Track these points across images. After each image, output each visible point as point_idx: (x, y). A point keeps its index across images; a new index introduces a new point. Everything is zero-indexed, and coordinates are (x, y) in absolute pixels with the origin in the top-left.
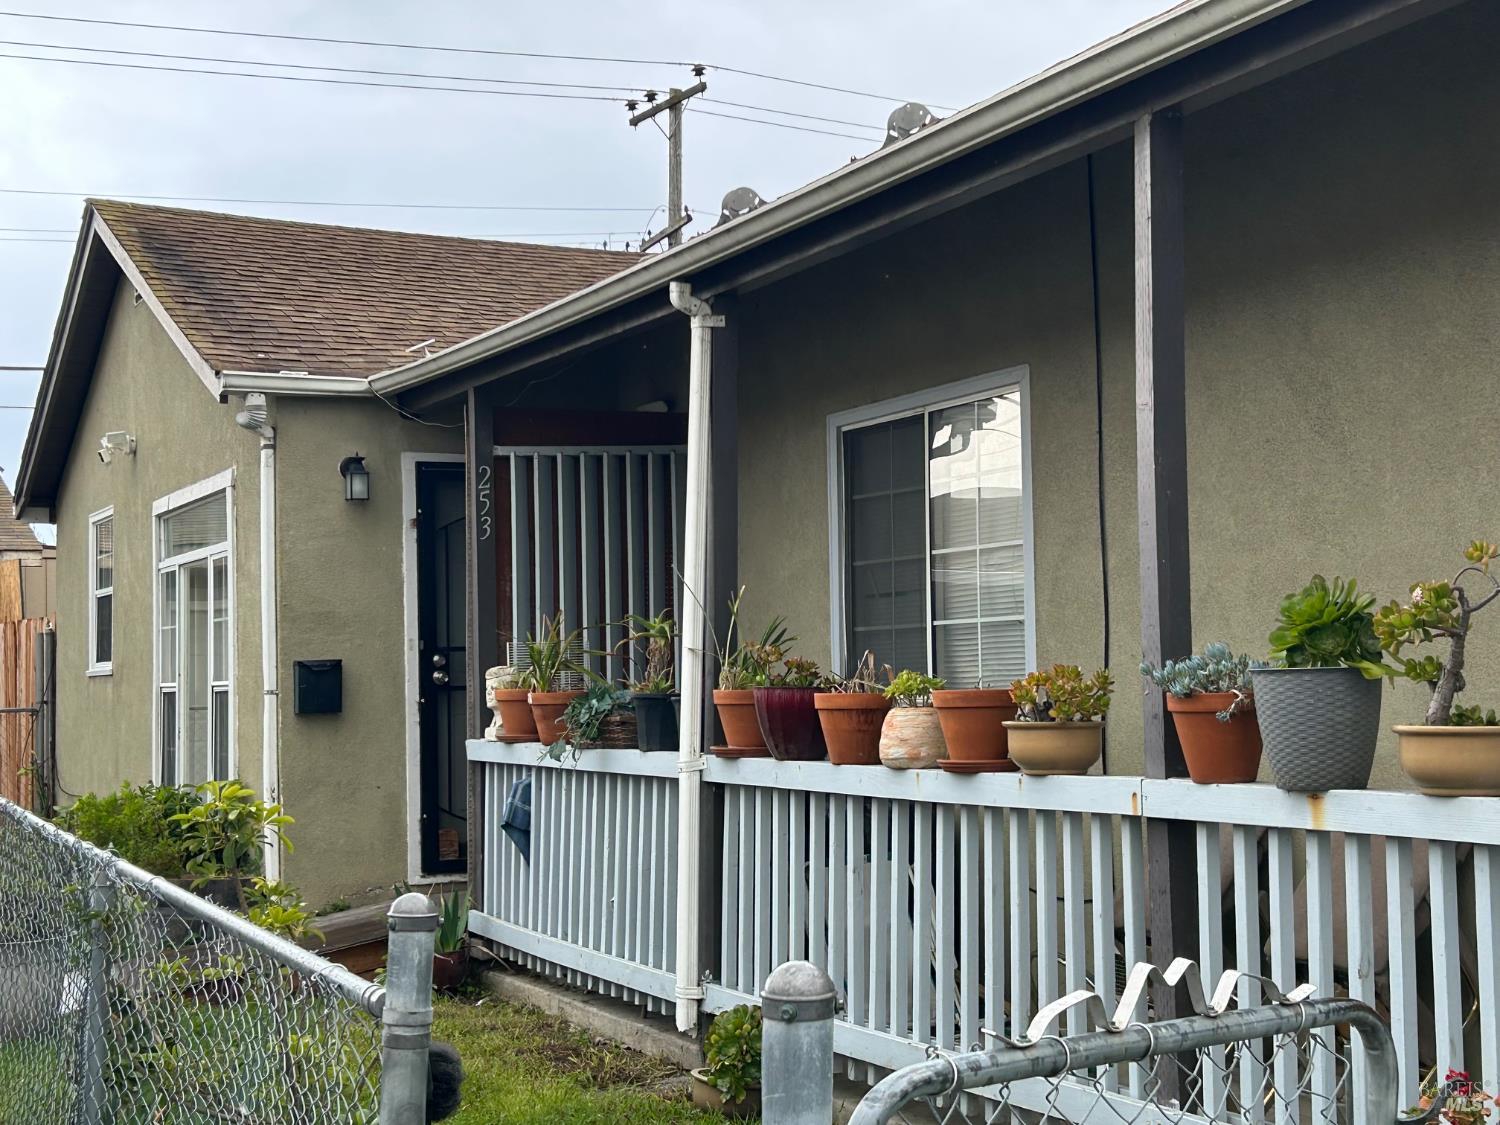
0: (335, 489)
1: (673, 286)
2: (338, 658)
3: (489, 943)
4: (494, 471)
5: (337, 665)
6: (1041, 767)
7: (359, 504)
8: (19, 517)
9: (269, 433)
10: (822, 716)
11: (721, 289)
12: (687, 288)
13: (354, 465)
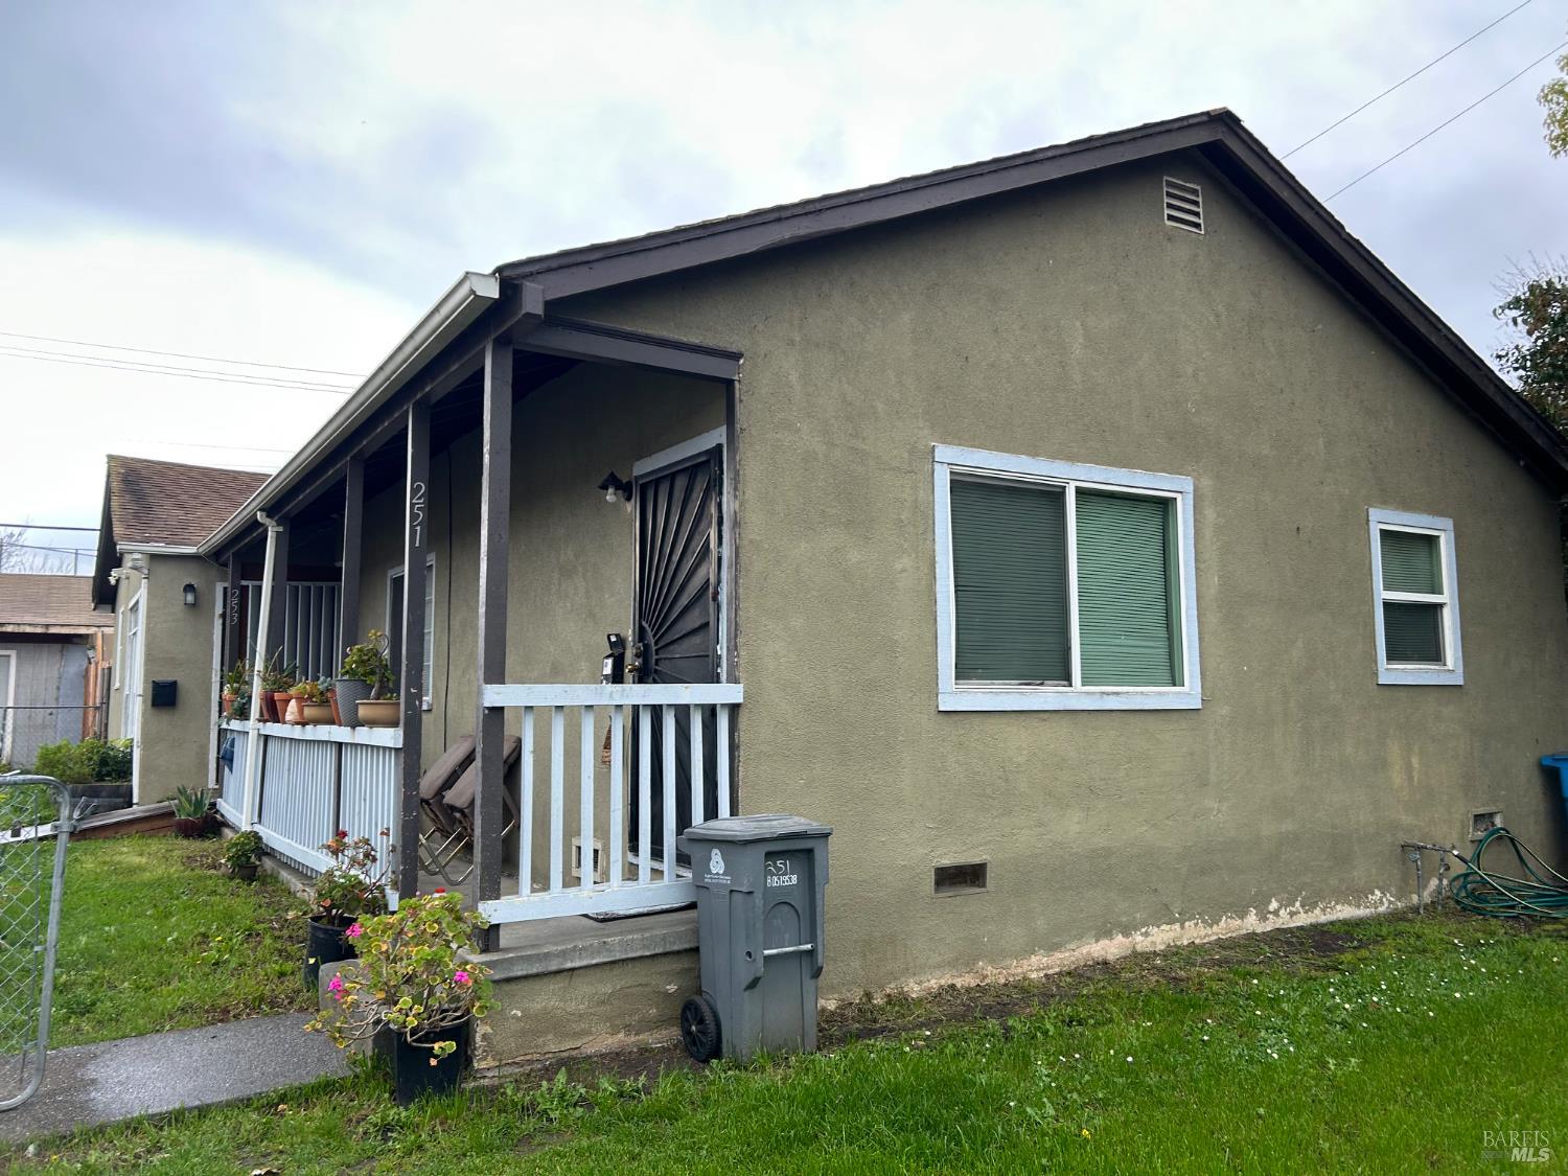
0: (181, 599)
1: (258, 513)
2: (175, 679)
4: (241, 593)
5: (175, 683)
6: (303, 723)
7: (194, 605)
8: (94, 609)
9: (146, 572)
10: (278, 703)
11: (280, 515)
12: (264, 514)
13: (189, 588)
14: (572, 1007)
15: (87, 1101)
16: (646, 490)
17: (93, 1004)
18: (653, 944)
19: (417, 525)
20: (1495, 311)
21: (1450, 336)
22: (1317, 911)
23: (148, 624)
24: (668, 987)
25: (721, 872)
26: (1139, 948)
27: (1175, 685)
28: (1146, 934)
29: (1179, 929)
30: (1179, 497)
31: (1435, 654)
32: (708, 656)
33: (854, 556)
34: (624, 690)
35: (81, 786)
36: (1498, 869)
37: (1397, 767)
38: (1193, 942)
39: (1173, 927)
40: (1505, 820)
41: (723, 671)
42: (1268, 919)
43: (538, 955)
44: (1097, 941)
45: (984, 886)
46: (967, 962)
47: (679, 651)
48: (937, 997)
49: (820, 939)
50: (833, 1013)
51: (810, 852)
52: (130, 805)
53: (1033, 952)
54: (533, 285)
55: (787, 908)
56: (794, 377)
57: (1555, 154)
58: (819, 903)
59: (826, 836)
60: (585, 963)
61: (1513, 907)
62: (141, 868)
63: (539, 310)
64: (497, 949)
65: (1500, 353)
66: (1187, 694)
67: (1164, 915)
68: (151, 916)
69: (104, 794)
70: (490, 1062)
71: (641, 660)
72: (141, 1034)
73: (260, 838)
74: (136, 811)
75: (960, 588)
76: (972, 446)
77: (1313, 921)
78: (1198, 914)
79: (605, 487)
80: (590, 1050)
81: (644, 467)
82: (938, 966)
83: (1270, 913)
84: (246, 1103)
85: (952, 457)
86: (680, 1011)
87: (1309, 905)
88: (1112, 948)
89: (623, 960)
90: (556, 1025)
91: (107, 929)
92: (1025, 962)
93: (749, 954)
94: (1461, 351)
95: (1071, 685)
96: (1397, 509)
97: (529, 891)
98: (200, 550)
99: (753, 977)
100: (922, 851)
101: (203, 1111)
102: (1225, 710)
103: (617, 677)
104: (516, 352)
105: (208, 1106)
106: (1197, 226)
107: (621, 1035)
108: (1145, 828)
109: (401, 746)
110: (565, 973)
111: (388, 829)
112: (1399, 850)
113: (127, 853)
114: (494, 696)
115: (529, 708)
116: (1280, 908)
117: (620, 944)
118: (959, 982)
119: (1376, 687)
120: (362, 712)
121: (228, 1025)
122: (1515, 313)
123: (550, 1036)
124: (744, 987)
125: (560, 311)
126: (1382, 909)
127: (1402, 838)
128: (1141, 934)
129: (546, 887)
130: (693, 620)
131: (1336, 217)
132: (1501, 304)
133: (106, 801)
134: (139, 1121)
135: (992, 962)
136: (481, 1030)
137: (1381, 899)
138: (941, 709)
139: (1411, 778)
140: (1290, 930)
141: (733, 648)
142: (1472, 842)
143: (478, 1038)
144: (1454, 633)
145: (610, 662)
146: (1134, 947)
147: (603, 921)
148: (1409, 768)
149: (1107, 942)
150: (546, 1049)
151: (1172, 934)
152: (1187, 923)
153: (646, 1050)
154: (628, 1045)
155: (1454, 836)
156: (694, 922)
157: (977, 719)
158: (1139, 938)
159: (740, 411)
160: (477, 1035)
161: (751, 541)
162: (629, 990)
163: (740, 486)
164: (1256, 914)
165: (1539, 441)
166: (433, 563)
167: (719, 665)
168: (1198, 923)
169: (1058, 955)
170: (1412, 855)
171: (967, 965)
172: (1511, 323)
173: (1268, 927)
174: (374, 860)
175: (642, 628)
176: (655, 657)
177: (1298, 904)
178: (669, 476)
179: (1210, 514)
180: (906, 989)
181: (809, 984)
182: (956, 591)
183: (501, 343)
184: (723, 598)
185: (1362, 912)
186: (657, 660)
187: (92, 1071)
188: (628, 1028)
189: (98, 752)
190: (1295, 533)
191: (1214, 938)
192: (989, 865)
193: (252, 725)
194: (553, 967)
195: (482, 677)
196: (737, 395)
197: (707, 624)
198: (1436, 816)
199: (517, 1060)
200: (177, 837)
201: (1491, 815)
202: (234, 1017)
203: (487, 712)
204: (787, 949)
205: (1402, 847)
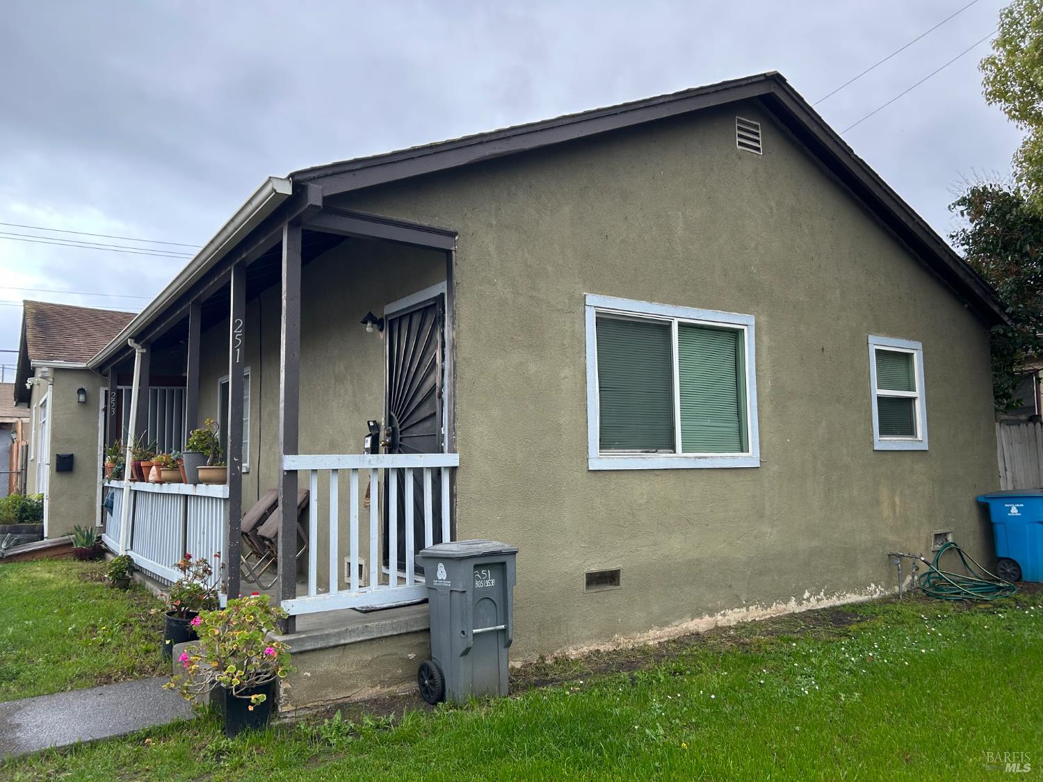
0: (74, 398)
1: (129, 340)
2: (70, 453)
3: (106, 545)
4: (117, 394)
5: (72, 455)
6: (161, 482)
7: (84, 403)
8: (16, 406)
9: (51, 380)
10: (143, 469)
11: (144, 341)
12: (133, 340)
13: (81, 391)
14: (345, 669)
15: (14, 739)
16: (392, 324)
17: (18, 673)
18: (399, 627)
19: (237, 348)
20: (950, 206)
21: (920, 223)
22: (834, 598)
23: (53, 415)
24: (409, 655)
25: (444, 578)
26: (719, 624)
27: (743, 452)
28: (724, 615)
29: (745, 612)
30: (745, 328)
31: (910, 430)
32: (435, 435)
33: (532, 368)
34: (378, 458)
35: (8, 526)
36: (950, 569)
37: (886, 504)
38: (755, 620)
39: (742, 610)
40: (954, 536)
41: (446, 445)
42: (803, 604)
43: (322, 635)
44: (692, 620)
45: (618, 584)
46: (606, 635)
47: (415, 431)
48: (588, 658)
49: (510, 621)
50: (519, 670)
51: (504, 564)
52: (42, 538)
53: (651, 628)
54: (315, 186)
55: (488, 602)
56: (492, 249)
57: (989, 104)
58: (509, 598)
59: (514, 553)
60: (353, 640)
61: (959, 593)
62: (50, 581)
63: (319, 203)
64: (294, 632)
65: (953, 234)
66: (750, 458)
67: (735, 603)
68: (56, 614)
69: (24, 531)
70: (290, 707)
71: (390, 438)
72: (51, 693)
73: (132, 560)
74: (46, 542)
75: (602, 389)
76: (611, 295)
77: (832, 604)
78: (758, 601)
79: (365, 322)
80: (357, 698)
81: (391, 309)
82: (589, 638)
83: (804, 600)
84: (124, 738)
85: (598, 302)
86: (417, 672)
87: (829, 594)
88: (702, 624)
89: (379, 638)
90: (333, 681)
91: (27, 622)
92: (645, 634)
93: (463, 632)
94: (927, 232)
95: (675, 452)
96: (886, 336)
97: (315, 593)
98: (89, 365)
99: (466, 648)
100: (577, 562)
101: (94, 744)
102: (776, 468)
103: (374, 450)
104: (303, 230)
105: (98, 741)
106: (758, 149)
107: (378, 688)
108: (723, 545)
109: (228, 497)
110: (340, 647)
111: (219, 553)
112: (887, 557)
113: (41, 571)
114: (290, 463)
115: (315, 471)
116: (810, 597)
117: (377, 627)
118: (602, 649)
119: (872, 452)
120: (201, 474)
121: (111, 686)
122: (963, 208)
123: (330, 689)
124: (460, 654)
125: (333, 204)
126: (875, 596)
127: (889, 550)
128: (721, 615)
129: (327, 590)
130: (425, 411)
131: (848, 144)
132: (954, 202)
133: (26, 536)
134: (50, 751)
135: (624, 634)
136: (283, 686)
137: (875, 590)
138: (590, 469)
139: (894, 511)
140: (817, 611)
141: (452, 430)
142: (933, 552)
143: (281, 692)
144: (923, 417)
145: (369, 439)
146: (716, 624)
147: (366, 612)
148: (893, 504)
149: (699, 620)
150: (328, 698)
151: (740, 615)
152: (751, 607)
153: (395, 697)
154: (383, 694)
155: (922, 547)
156: (425, 612)
157: (614, 475)
158: (719, 617)
159: (456, 270)
160: (281, 690)
161: (464, 359)
162: (383, 658)
163: (456, 322)
164: (795, 601)
165: (977, 292)
166: (249, 373)
167: (442, 442)
168: (757, 608)
169: (667, 629)
170: (895, 561)
171: (607, 636)
172: (960, 215)
173: (803, 609)
174: (210, 573)
175: (390, 416)
176: (399, 436)
177: (822, 594)
178: (409, 314)
179: (766, 339)
180: (567, 653)
181: (503, 651)
182: (600, 391)
183: (294, 225)
184: (445, 396)
185: (863, 598)
186: (401, 438)
187: (17, 719)
188: (383, 684)
189: (20, 503)
190: (821, 352)
191: (768, 616)
192: (621, 571)
193: (126, 484)
194: (332, 643)
195: (282, 450)
196: (454, 261)
197: (435, 413)
198: (910, 535)
199: (308, 705)
200: (74, 560)
201: (945, 534)
202: (115, 680)
203: (285, 473)
204: (489, 629)
205: (889, 555)
